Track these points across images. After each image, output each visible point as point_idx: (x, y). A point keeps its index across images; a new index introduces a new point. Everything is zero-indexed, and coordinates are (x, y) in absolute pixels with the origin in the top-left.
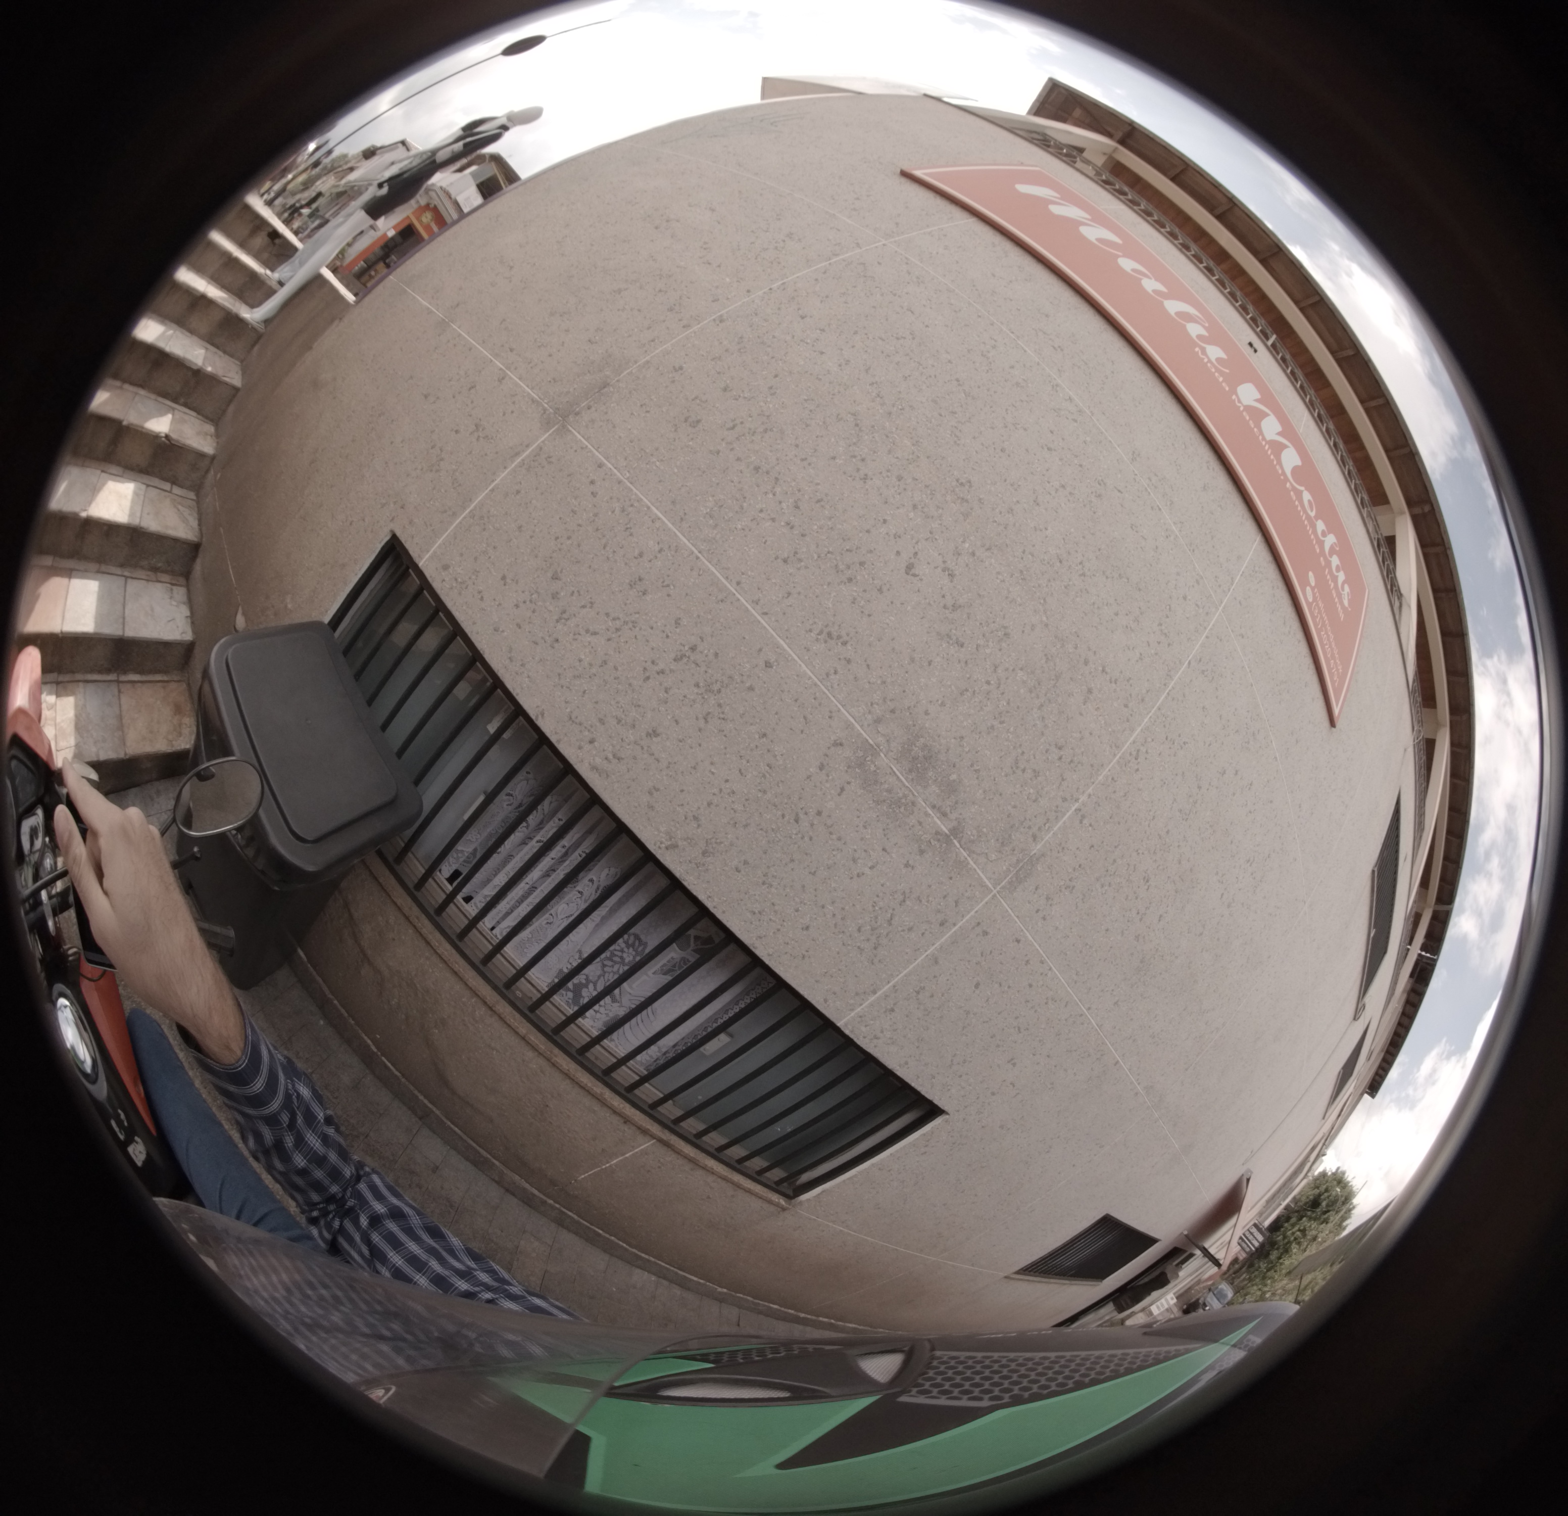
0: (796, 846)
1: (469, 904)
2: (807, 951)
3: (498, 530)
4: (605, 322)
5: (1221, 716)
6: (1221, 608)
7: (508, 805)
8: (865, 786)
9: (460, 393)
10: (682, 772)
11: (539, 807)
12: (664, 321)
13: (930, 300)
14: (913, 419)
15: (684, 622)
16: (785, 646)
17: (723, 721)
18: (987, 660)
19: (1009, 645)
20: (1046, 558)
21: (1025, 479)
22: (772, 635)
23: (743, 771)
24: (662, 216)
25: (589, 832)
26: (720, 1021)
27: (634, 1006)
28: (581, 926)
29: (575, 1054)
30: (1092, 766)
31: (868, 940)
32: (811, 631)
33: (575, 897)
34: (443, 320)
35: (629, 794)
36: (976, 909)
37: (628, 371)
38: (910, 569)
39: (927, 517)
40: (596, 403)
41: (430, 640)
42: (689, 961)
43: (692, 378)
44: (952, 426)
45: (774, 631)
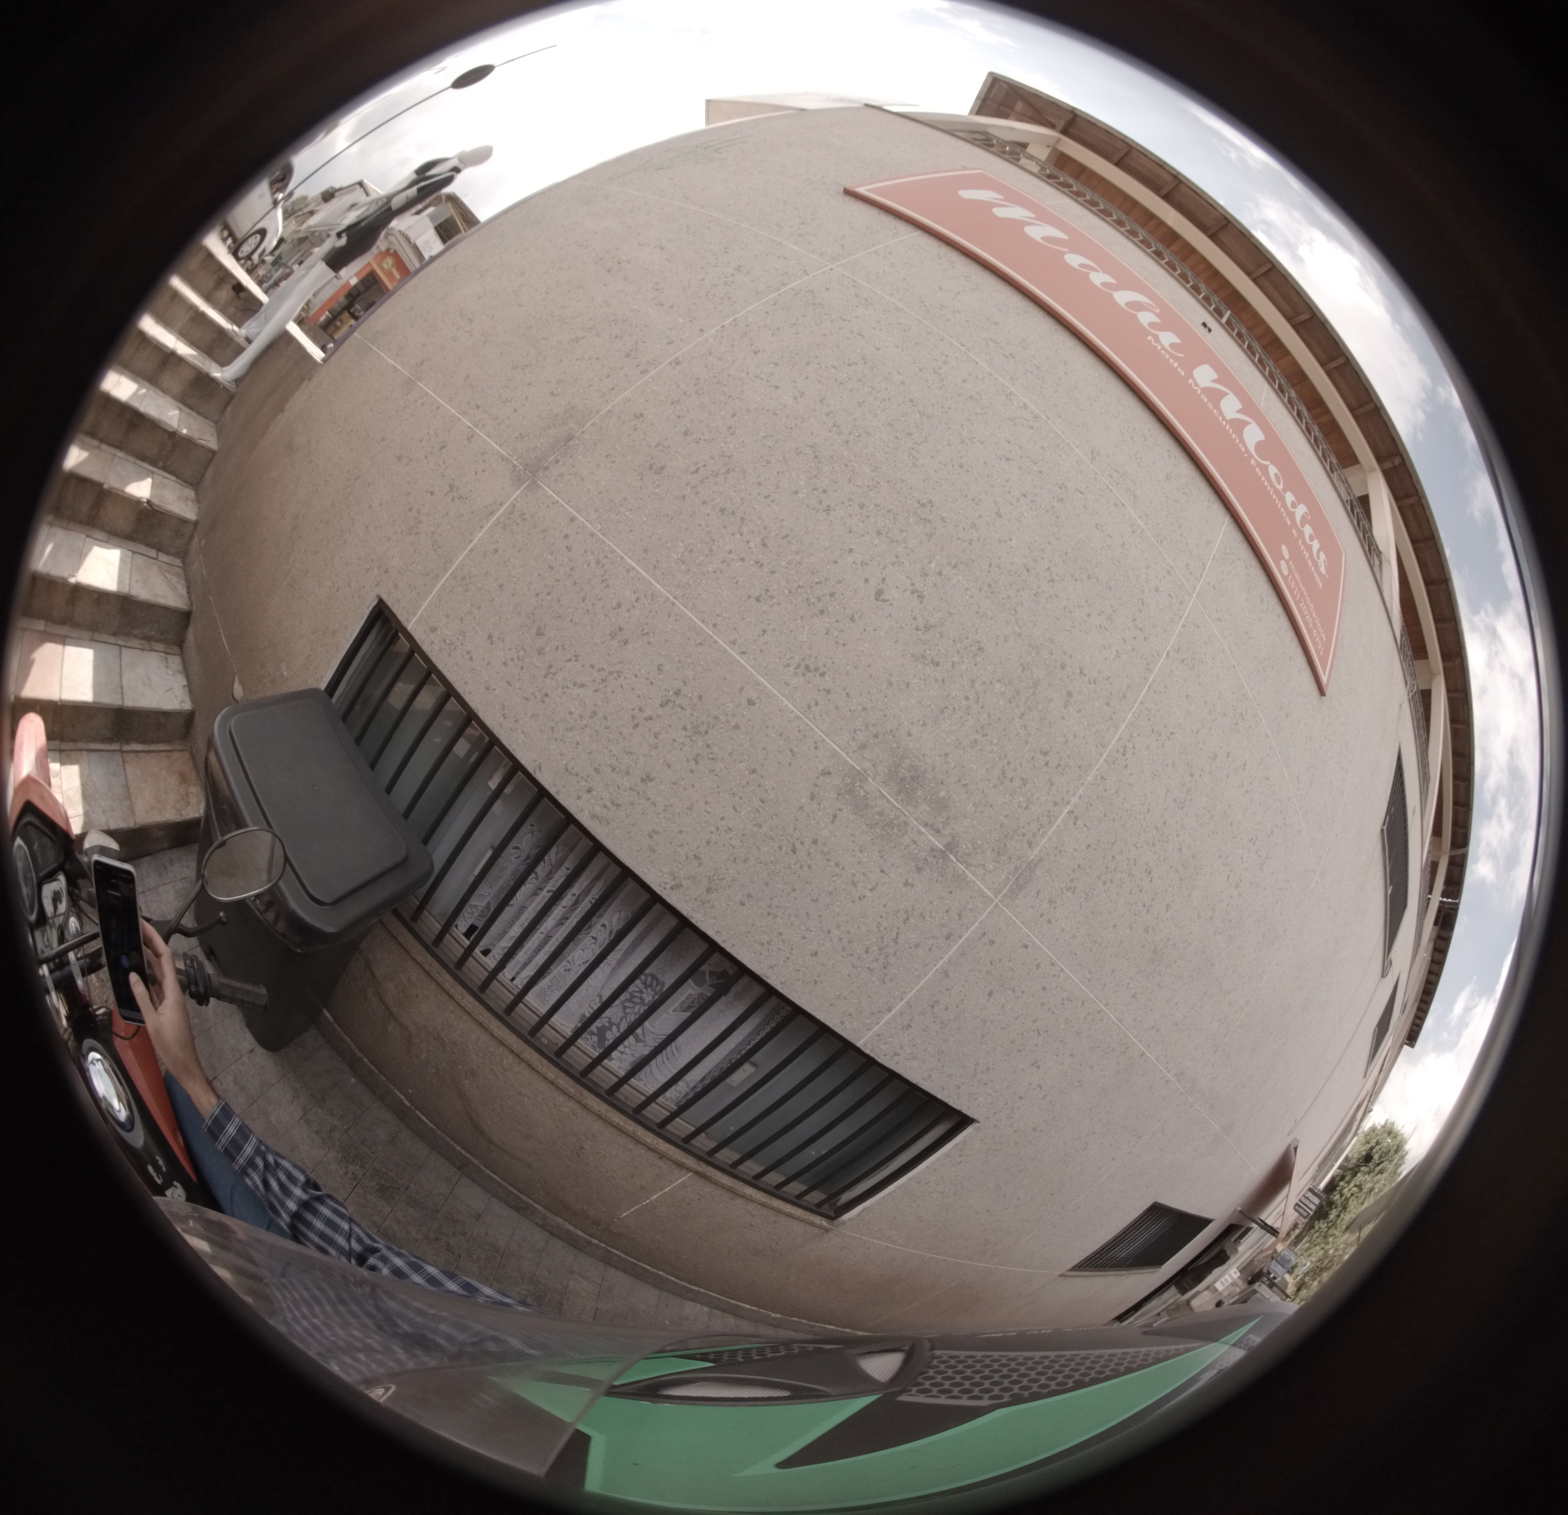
0: (796, 875)
1: (488, 956)
2: (818, 976)
3: (480, 589)
4: (565, 373)
6: (1194, 595)
7: (516, 858)
8: (856, 811)
10: (679, 814)
11: (546, 858)
12: (622, 368)
13: (879, 322)
14: (870, 445)
15: (666, 668)
16: (766, 683)
17: (713, 761)
18: (964, 676)
19: (984, 659)
20: (1013, 568)
21: (985, 492)
22: (752, 674)
23: (737, 808)
25: (596, 879)
26: (743, 1052)
27: (656, 1045)
28: (598, 970)
29: (604, 1095)
31: (877, 960)
32: (788, 665)
33: (589, 943)
34: (410, 378)
35: (631, 838)
36: (980, 920)
37: (592, 422)
38: (880, 595)
39: (892, 541)
40: (563, 457)
41: (426, 701)
43: (653, 424)
44: (910, 448)
45: (753, 668)
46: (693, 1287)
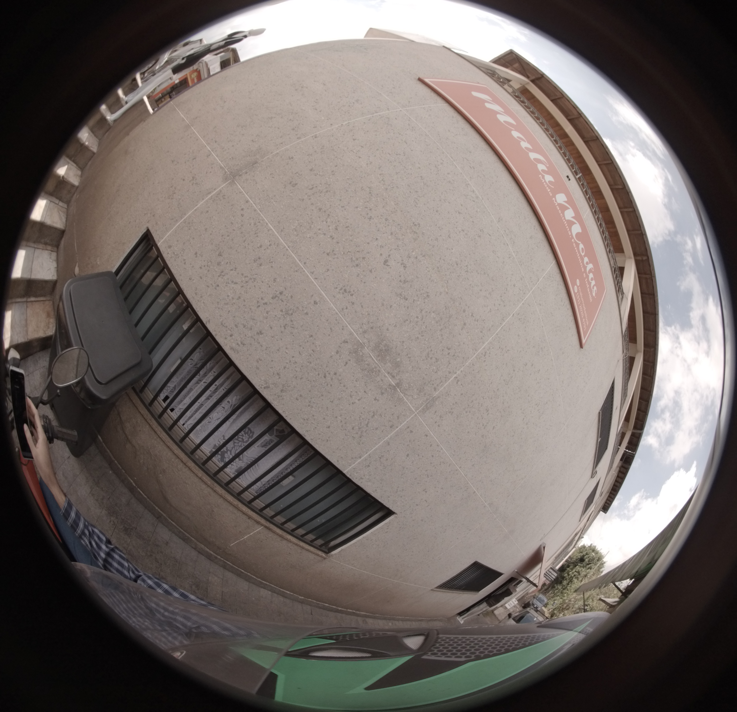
0: (324, 389)
1: (173, 412)
2: (329, 438)
3: (196, 230)
4: (261, 132)
5: (526, 340)
6: (531, 292)
7: (191, 364)
8: (357, 362)
9: (188, 161)
10: (273, 352)
11: (206, 366)
12: (289, 135)
13: (416, 139)
14: (397, 192)
15: (278, 280)
16: (324, 295)
17: (293, 329)
18: (418, 307)
19: (428, 301)
20: (450, 262)
21: (445, 225)
22: (318, 289)
23: (301, 352)
24: (300, 84)
25: (228, 378)
26: (289, 470)
27: (249, 463)
28: (224, 424)
29: (224, 486)
31: (357, 433)
32: (336, 288)
33: (222, 410)
34: (188, 124)
35: (248, 361)
36: (407, 421)
37: (268, 157)
38: (386, 262)
39: (397, 239)
40: (250, 171)
41: (159, 282)
42: (274, 441)
43: (296, 163)
44: (415, 198)
45: (320, 287)
46: (263, 582)
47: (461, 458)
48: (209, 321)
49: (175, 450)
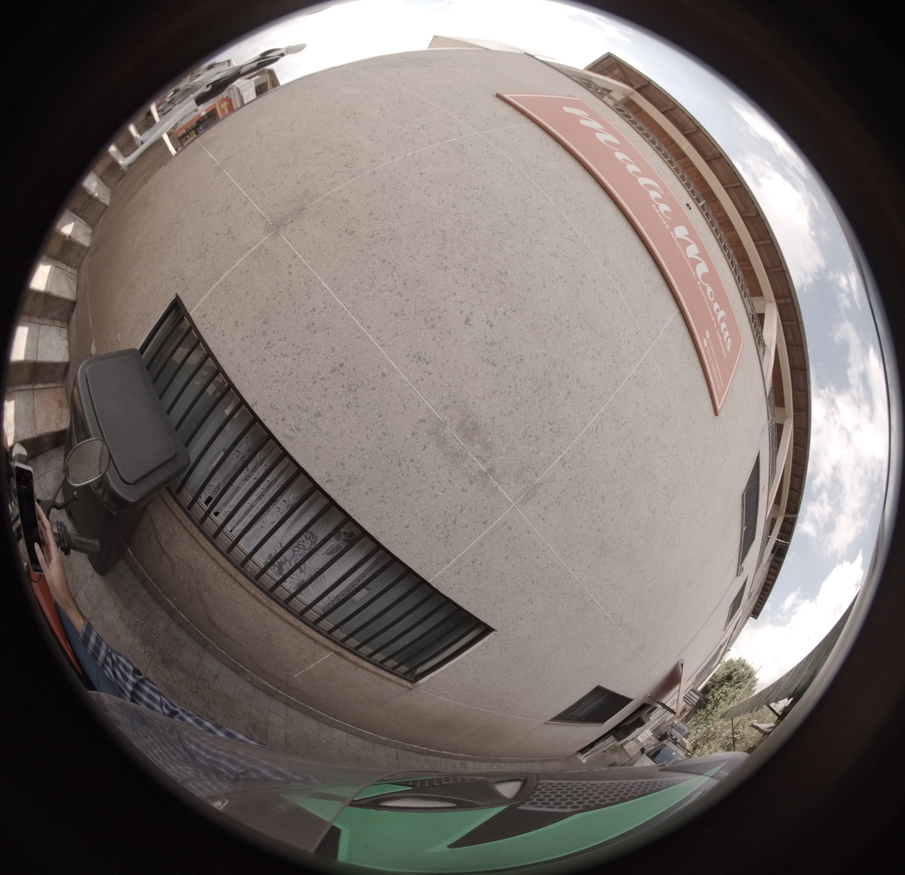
0: (400, 479)
1: (217, 516)
2: (408, 540)
3: (235, 294)
4: (308, 171)
5: (647, 408)
6: (650, 349)
7: (237, 458)
9: (221, 211)
10: (334, 437)
11: (254, 459)
12: (341, 172)
13: (497, 168)
14: (477, 235)
15: (337, 349)
16: (394, 364)
17: (357, 408)
18: (510, 374)
19: (523, 366)
20: (547, 317)
21: (539, 272)
22: (387, 358)
23: (369, 436)
25: (282, 472)
26: (362, 582)
27: (313, 574)
28: (281, 528)
29: (283, 604)
30: (570, 434)
31: (443, 533)
32: (409, 356)
33: (276, 511)
34: (219, 167)
35: (305, 450)
36: (504, 515)
37: (317, 201)
38: (468, 321)
39: (480, 292)
40: (296, 219)
41: (194, 359)
42: (342, 547)
43: (352, 206)
44: (499, 241)
45: (388, 355)
46: (336, 720)
47: (573, 559)
48: (256, 404)
49: (222, 562)
